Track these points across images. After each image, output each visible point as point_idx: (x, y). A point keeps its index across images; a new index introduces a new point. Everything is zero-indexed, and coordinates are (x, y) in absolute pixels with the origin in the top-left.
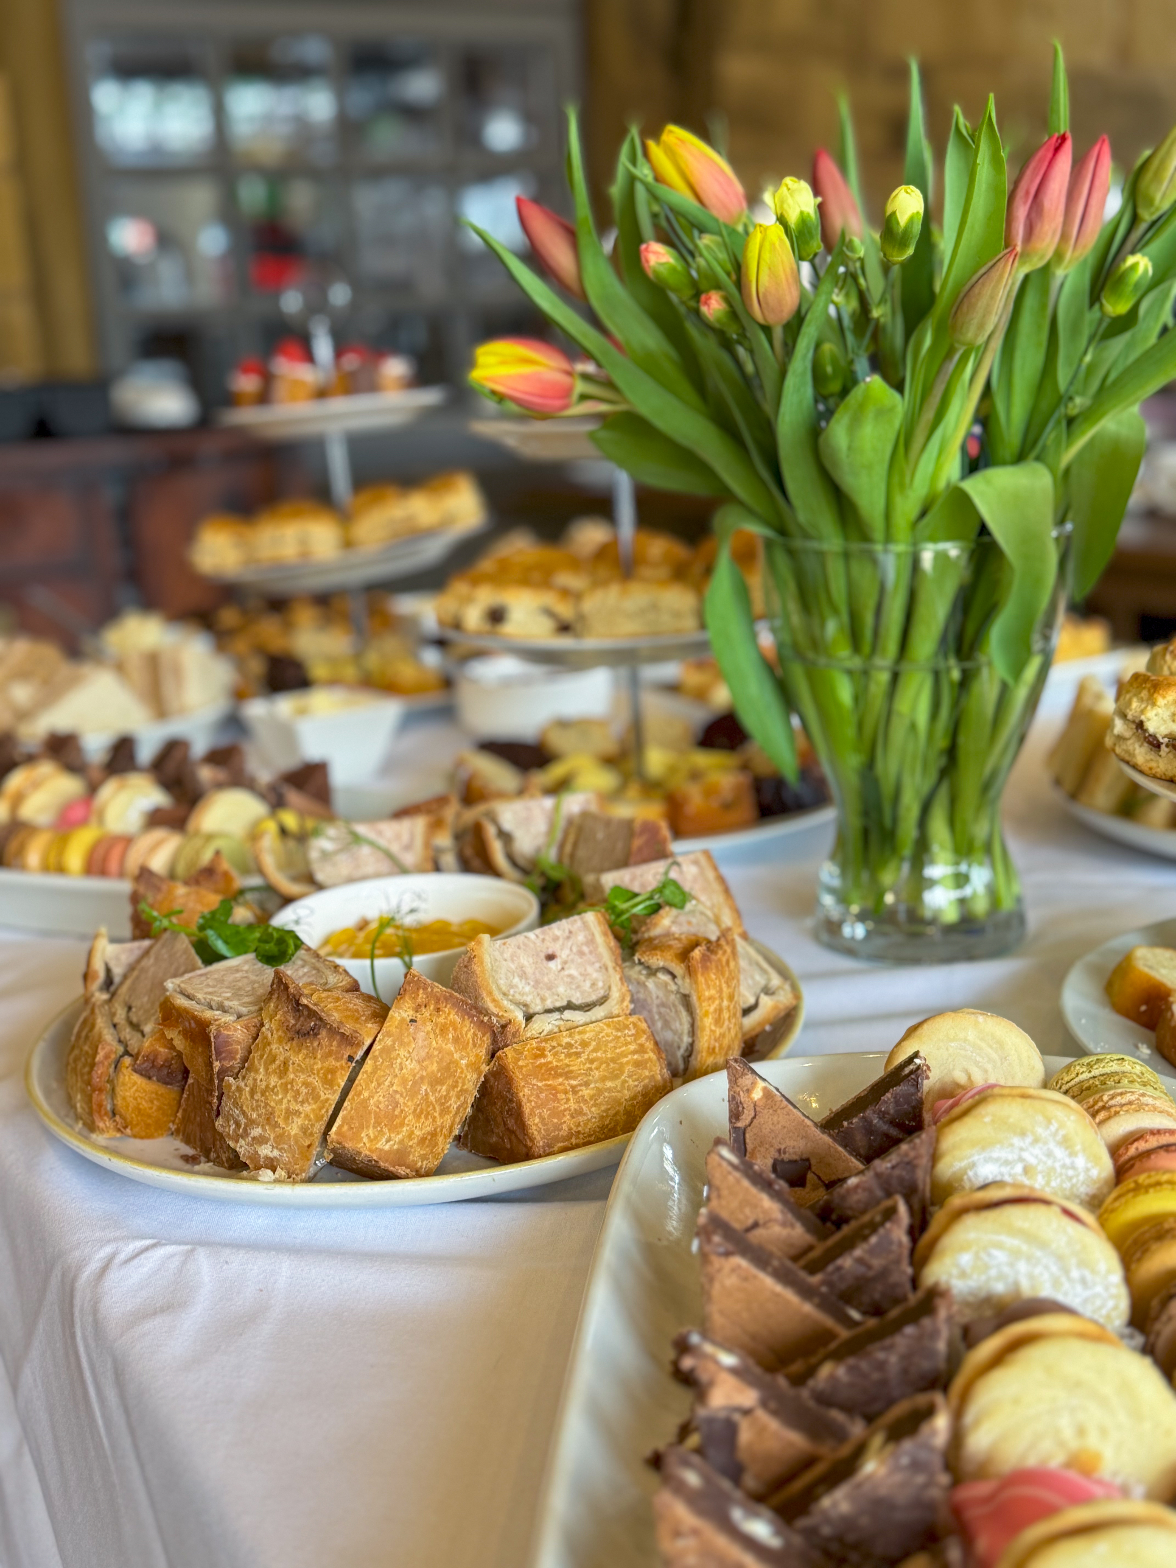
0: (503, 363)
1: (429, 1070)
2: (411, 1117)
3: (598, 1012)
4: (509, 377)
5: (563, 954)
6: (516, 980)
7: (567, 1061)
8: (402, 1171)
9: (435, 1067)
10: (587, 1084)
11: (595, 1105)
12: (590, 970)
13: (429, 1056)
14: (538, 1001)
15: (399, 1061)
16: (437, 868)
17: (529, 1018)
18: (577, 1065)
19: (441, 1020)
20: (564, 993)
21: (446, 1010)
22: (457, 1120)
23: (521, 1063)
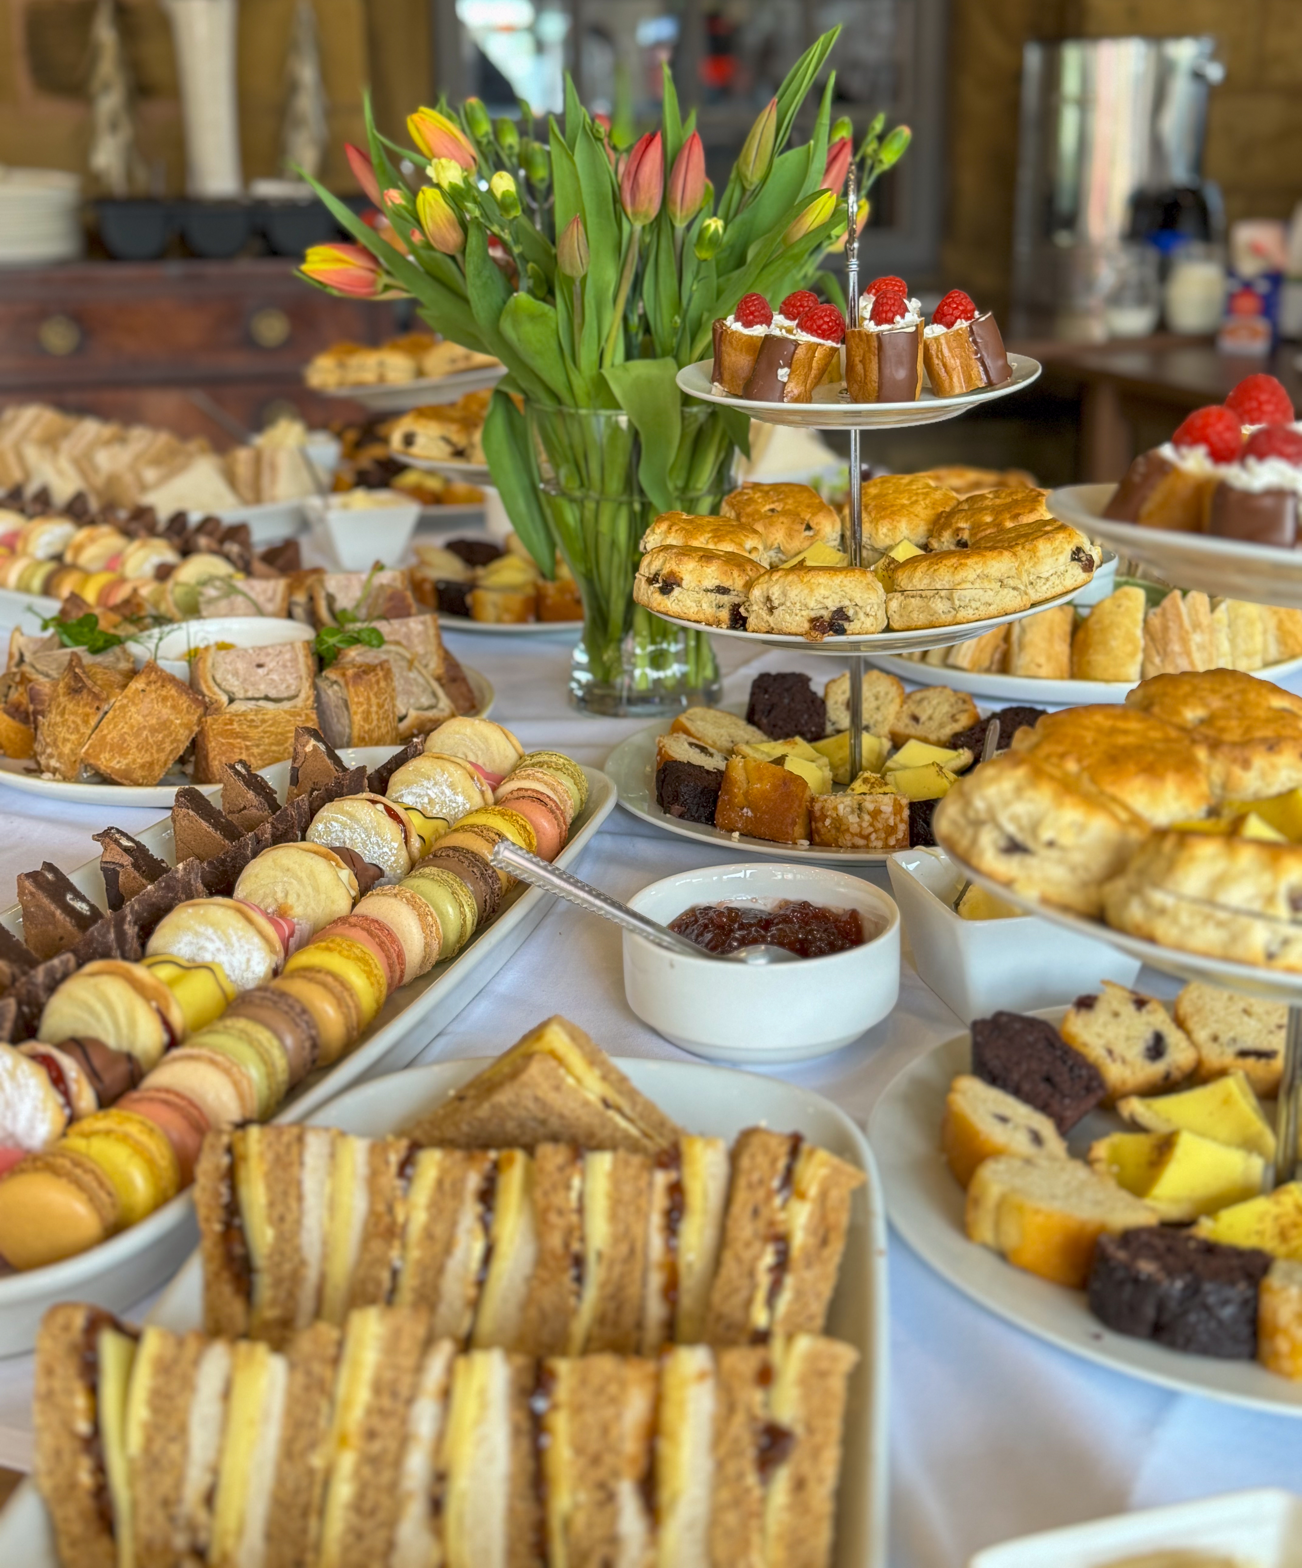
0: (324, 261)
1: (150, 723)
2: (134, 750)
3: (287, 705)
4: (325, 271)
5: (272, 665)
6: (229, 677)
7: (247, 730)
8: (125, 782)
9: (154, 721)
10: (258, 746)
11: (261, 759)
12: (288, 677)
13: (150, 714)
14: (242, 692)
15: (130, 714)
16: (290, 615)
17: (231, 701)
18: (254, 733)
19: (164, 693)
20: (263, 689)
21: (169, 687)
22: (171, 758)
23: (214, 727)
